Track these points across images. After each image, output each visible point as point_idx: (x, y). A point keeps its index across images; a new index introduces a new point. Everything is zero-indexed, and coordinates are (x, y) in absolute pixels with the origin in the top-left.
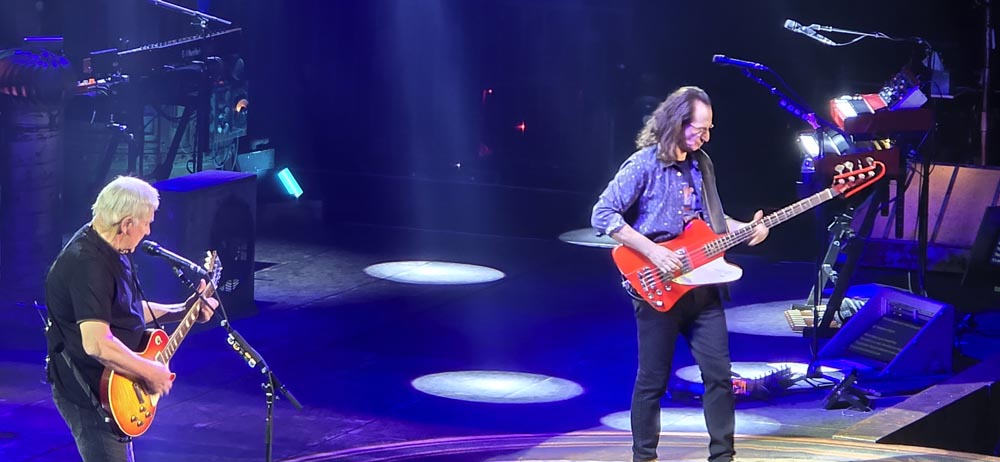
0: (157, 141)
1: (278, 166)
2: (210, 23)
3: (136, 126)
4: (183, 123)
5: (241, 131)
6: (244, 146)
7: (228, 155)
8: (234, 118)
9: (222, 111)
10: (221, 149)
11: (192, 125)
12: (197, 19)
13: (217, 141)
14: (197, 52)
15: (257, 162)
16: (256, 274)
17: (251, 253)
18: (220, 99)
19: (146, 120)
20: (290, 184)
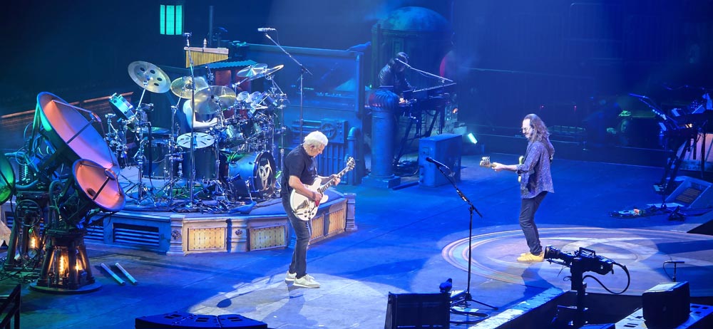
0: (425, 123)
1: (468, 131)
2: (445, 81)
3: (419, 117)
4: (435, 116)
5: (455, 120)
6: (456, 125)
7: (451, 128)
8: (452, 114)
9: (448, 113)
10: (448, 126)
11: (438, 118)
12: (441, 80)
13: (446, 124)
14: (441, 91)
15: (461, 131)
16: (461, 170)
17: (460, 163)
18: (448, 109)
19: (422, 115)
20: (472, 139)
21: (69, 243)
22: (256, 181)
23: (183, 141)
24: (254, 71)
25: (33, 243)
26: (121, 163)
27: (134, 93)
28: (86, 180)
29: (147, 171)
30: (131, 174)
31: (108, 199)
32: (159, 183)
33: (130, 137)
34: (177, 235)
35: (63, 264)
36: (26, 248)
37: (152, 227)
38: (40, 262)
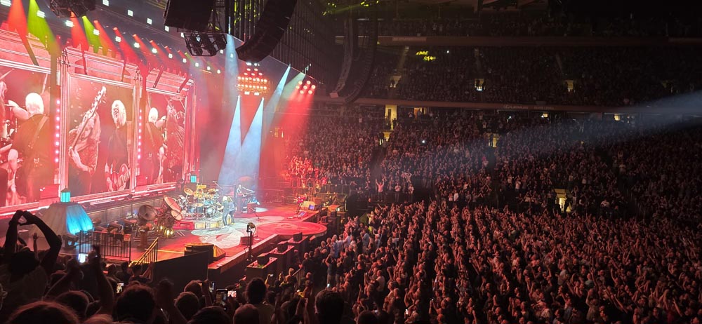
20: (258, 203)
21: (169, 227)
22: (212, 214)
23: (196, 205)
24: (211, 190)
25: (161, 228)
26: (181, 210)
27: (185, 195)
28: (174, 214)
29: (187, 212)
30: (184, 212)
31: (179, 218)
32: (190, 214)
33: (184, 204)
34: (194, 225)
35: (168, 232)
36: (159, 229)
37: (188, 224)
38: (162, 232)
